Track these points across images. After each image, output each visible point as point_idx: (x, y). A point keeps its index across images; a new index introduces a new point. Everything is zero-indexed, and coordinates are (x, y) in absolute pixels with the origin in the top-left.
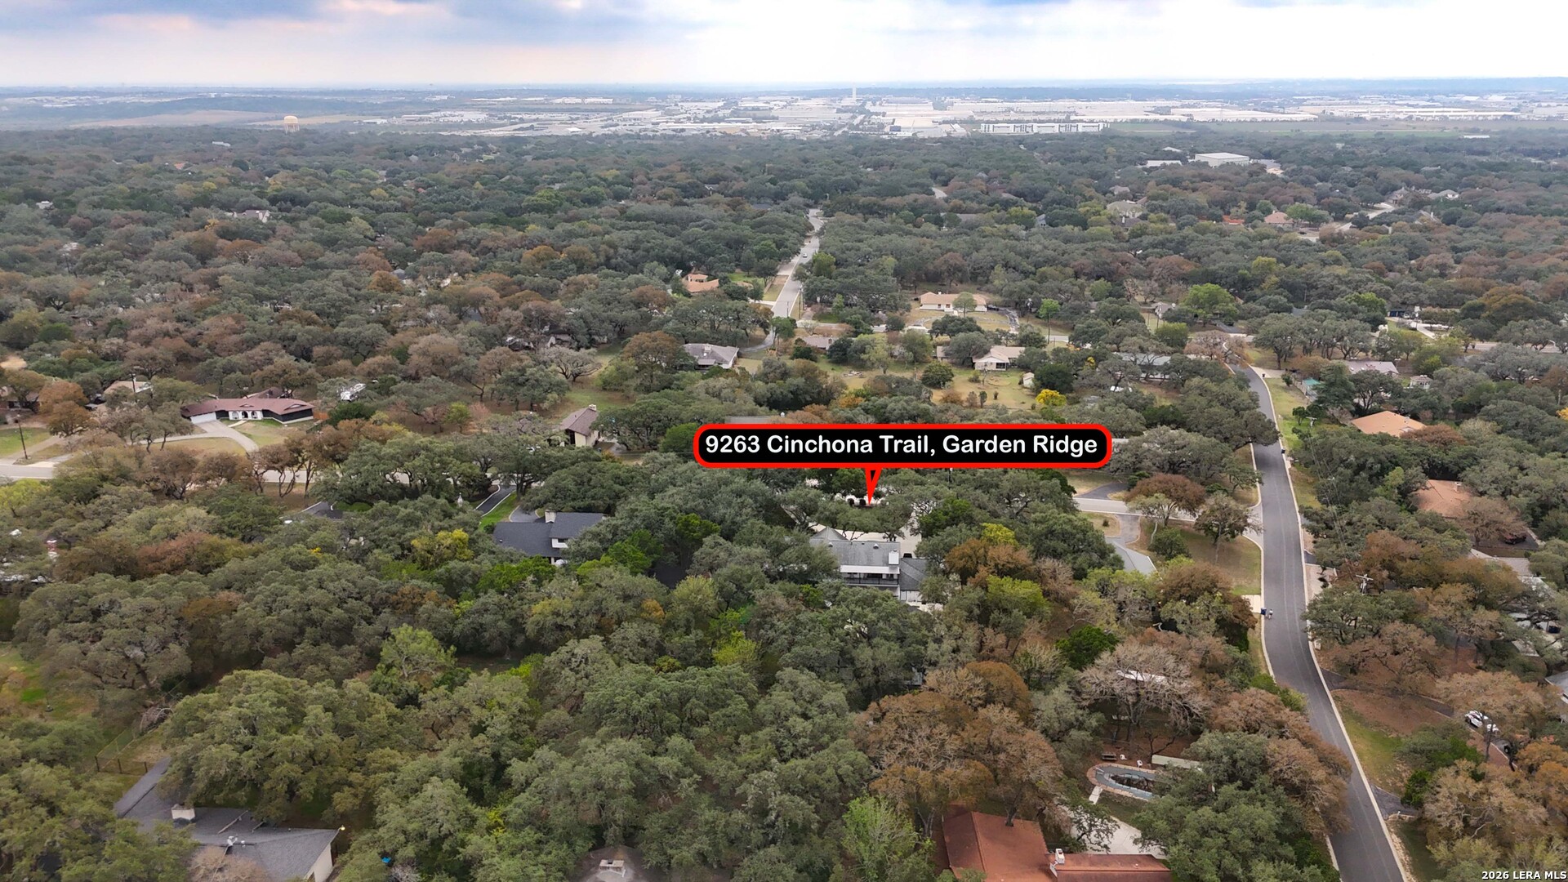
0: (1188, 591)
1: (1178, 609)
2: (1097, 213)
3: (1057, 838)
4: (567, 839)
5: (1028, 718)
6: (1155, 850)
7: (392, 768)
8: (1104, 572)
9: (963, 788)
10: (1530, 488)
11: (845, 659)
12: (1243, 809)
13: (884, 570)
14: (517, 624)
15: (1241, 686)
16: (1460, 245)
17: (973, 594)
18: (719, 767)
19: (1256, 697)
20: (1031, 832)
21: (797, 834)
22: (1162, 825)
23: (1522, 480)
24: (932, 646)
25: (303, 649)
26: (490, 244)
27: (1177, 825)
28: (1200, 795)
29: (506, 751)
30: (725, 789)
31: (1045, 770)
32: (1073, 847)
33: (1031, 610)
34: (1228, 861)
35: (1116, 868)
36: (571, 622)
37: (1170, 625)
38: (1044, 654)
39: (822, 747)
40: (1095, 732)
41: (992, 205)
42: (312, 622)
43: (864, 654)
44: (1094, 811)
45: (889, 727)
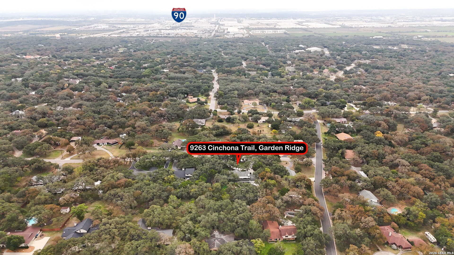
0: (300, 180)
1: (299, 183)
2: (283, 72)
3: (280, 224)
4: (209, 228)
5: (275, 205)
6: (294, 225)
7: (180, 219)
8: (286, 176)
9: (266, 217)
10: (364, 153)
11: (245, 196)
12: (307, 218)
13: (247, 177)
14: (188, 193)
15: (308, 197)
16: (366, 81)
17: (264, 183)
18: (229, 216)
19: (310, 199)
20: (276, 223)
21: (242, 226)
22: (295, 221)
23: (363, 151)
24: (258, 193)
25: (155, 200)
26: (140, 90)
27: (297, 221)
28: (301, 216)
29: (196, 216)
30: (231, 220)
31: (278, 214)
32: (282, 225)
33: (274, 185)
34: (304, 225)
35: (289, 228)
36: (198, 193)
37: (297, 187)
38: (277, 194)
39: (244, 212)
40: (285, 207)
41: (258, 69)
42: (154, 195)
43: (248, 195)
44: (285, 219)
45: (254, 209)
